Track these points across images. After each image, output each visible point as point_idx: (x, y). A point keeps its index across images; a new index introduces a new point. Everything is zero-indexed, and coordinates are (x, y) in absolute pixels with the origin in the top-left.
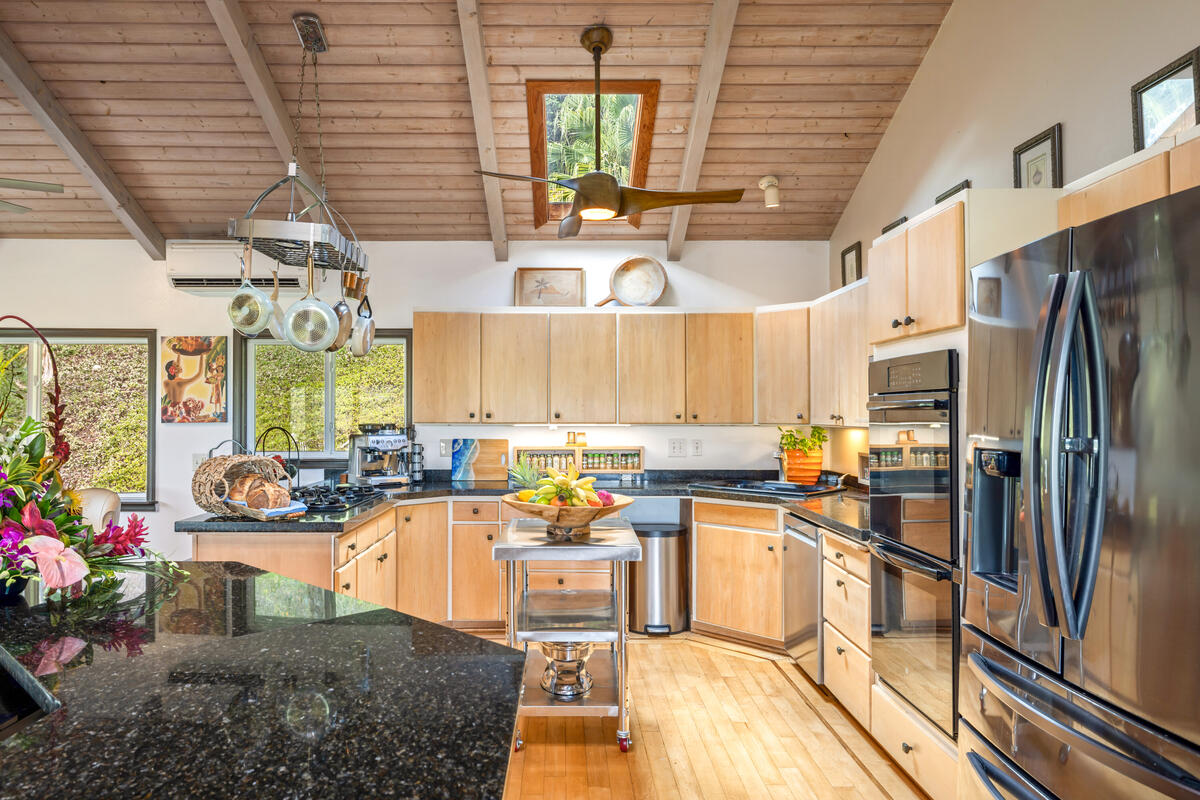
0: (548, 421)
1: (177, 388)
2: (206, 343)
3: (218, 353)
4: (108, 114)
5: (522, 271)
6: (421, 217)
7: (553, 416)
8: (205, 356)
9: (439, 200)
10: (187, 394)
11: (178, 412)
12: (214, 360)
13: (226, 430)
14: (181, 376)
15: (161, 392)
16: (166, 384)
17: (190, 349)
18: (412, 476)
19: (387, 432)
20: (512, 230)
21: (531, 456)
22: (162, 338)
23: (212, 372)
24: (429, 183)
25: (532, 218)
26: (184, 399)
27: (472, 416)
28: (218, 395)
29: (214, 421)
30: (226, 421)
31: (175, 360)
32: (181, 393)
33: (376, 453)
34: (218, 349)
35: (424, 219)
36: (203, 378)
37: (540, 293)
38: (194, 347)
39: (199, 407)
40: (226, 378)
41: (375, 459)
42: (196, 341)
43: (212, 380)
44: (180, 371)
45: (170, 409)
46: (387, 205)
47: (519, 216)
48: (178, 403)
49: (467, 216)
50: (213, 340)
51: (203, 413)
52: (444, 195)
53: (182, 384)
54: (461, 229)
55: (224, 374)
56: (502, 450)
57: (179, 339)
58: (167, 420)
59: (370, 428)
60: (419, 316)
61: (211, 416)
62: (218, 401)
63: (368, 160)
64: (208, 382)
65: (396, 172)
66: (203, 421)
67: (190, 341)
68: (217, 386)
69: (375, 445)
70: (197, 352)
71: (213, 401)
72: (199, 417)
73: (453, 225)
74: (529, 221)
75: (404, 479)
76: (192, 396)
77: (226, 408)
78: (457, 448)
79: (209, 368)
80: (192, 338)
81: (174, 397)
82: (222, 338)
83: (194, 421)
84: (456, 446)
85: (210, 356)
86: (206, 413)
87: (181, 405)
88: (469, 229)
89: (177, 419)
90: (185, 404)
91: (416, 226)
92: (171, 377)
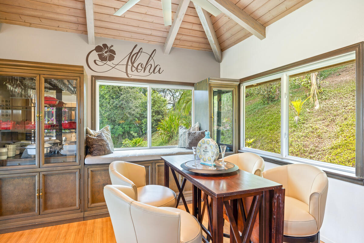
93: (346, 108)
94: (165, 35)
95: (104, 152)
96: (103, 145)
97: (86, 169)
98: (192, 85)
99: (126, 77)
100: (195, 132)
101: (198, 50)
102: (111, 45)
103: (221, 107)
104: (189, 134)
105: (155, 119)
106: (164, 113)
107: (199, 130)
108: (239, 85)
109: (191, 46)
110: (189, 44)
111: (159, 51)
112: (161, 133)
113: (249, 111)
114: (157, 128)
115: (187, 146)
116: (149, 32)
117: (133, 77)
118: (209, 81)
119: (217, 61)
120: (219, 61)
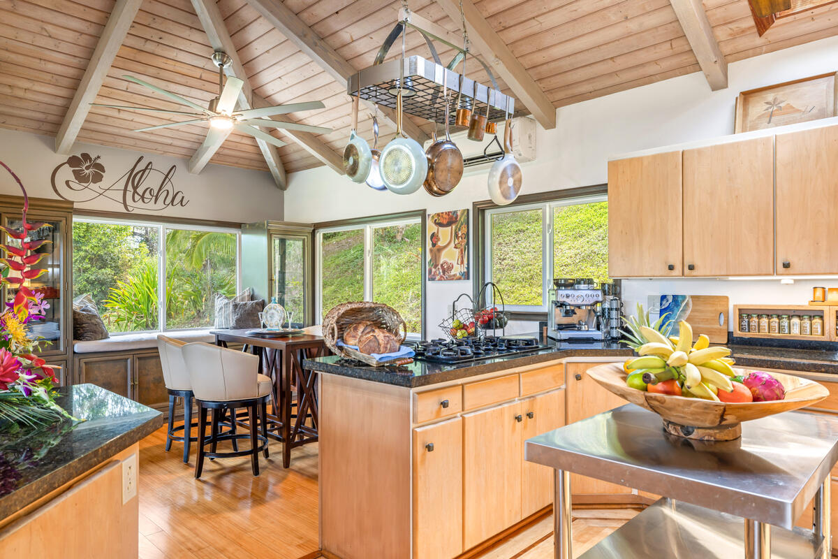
0: (775, 272)
1: (437, 254)
2: (455, 216)
3: (462, 224)
4: (353, 41)
5: (747, 96)
6: (618, 61)
7: (780, 266)
8: (454, 227)
9: (630, 35)
10: (444, 258)
11: (438, 272)
12: (459, 230)
13: (468, 286)
14: (440, 244)
15: (429, 257)
16: (431, 251)
17: (445, 222)
18: (609, 333)
19: (582, 286)
20: (727, 49)
21: (759, 316)
22: (429, 215)
23: (458, 239)
24: (613, 17)
25: (751, 22)
26: (441, 262)
27: (671, 268)
28: (462, 257)
29: (460, 279)
30: (468, 278)
31: (436, 231)
32: (439, 257)
33: (568, 308)
34: (462, 220)
35: (621, 63)
36: (452, 245)
37: (771, 116)
38: (447, 220)
39: (450, 268)
40: (468, 243)
41: (567, 313)
42: (449, 215)
43: (458, 246)
44: (439, 240)
45: (433, 270)
46: (580, 57)
47: (733, 26)
48: (438, 265)
49: (668, 45)
50: (459, 213)
51: (453, 273)
52: (633, 26)
53: (440, 250)
54: (665, 65)
55: (466, 240)
56: (720, 308)
57: (438, 215)
58: (432, 279)
59: (563, 282)
60: (613, 166)
61: (458, 275)
62: (462, 262)
63: (545, 11)
64: (456, 247)
65: (574, 15)
66: (453, 279)
67: (445, 216)
68: (461, 250)
69: (565, 299)
70: (449, 224)
71: (459, 263)
72: (450, 276)
73: (656, 62)
74: (749, 28)
75: (599, 335)
76: (446, 259)
77: (468, 268)
78: (666, 304)
79: (457, 236)
80: (446, 213)
81: (436, 262)
82: (464, 210)
83: (447, 279)
84: (664, 302)
85: (456, 227)
86: (455, 273)
87: (439, 267)
88: (674, 62)
89: (438, 278)
90: (442, 265)
91: (616, 73)
92: (434, 245)
93: (503, 263)
94: (195, 146)
95: (101, 335)
96: (99, 324)
97: (76, 360)
98: (238, 226)
99: (125, 211)
100: (244, 302)
101: (248, 168)
102: (96, 156)
103: (285, 264)
104: (236, 306)
105: (93, 277)
106: (120, 263)
107: (252, 300)
108: (314, 231)
109: (237, 163)
110: (235, 160)
111: (181, 169)
112: (119, 316)
113: (344, 263)
114: (106, 303)
115: (231, 325)
116: (169, 141)
117: (136, 211)
118: (268, 226)
119: (278, 188)
120: (283, 187)
